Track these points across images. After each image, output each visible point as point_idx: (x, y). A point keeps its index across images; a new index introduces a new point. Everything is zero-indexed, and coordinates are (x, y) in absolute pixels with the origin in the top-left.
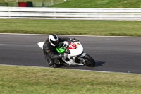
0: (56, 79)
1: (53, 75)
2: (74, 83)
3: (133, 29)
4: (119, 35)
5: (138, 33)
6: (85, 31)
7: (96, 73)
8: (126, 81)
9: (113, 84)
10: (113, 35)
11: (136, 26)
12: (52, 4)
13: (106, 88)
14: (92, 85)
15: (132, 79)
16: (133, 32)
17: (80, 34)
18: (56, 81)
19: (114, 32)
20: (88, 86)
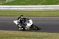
0: (3, 35)
1: (1, 34)
2: (11, 37)
3: (35, 14)
4: (30, 16)
5: (37, 15)
6: (16, 15)
7: (20, 32)
8: (32, 35)
9: (27, 37)
10: (27, 16)
11: (37, 13)
12: (2, 4)
13: (24, 38)
14: (18, 37)
15: (35, 34)
16: (35, 15)
17: (13, 16)
18: (3, 36)
19: (27, 15)
20: (17, 38)
